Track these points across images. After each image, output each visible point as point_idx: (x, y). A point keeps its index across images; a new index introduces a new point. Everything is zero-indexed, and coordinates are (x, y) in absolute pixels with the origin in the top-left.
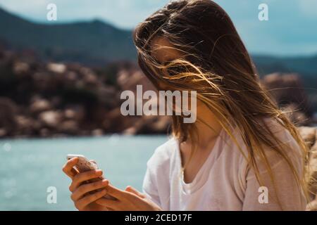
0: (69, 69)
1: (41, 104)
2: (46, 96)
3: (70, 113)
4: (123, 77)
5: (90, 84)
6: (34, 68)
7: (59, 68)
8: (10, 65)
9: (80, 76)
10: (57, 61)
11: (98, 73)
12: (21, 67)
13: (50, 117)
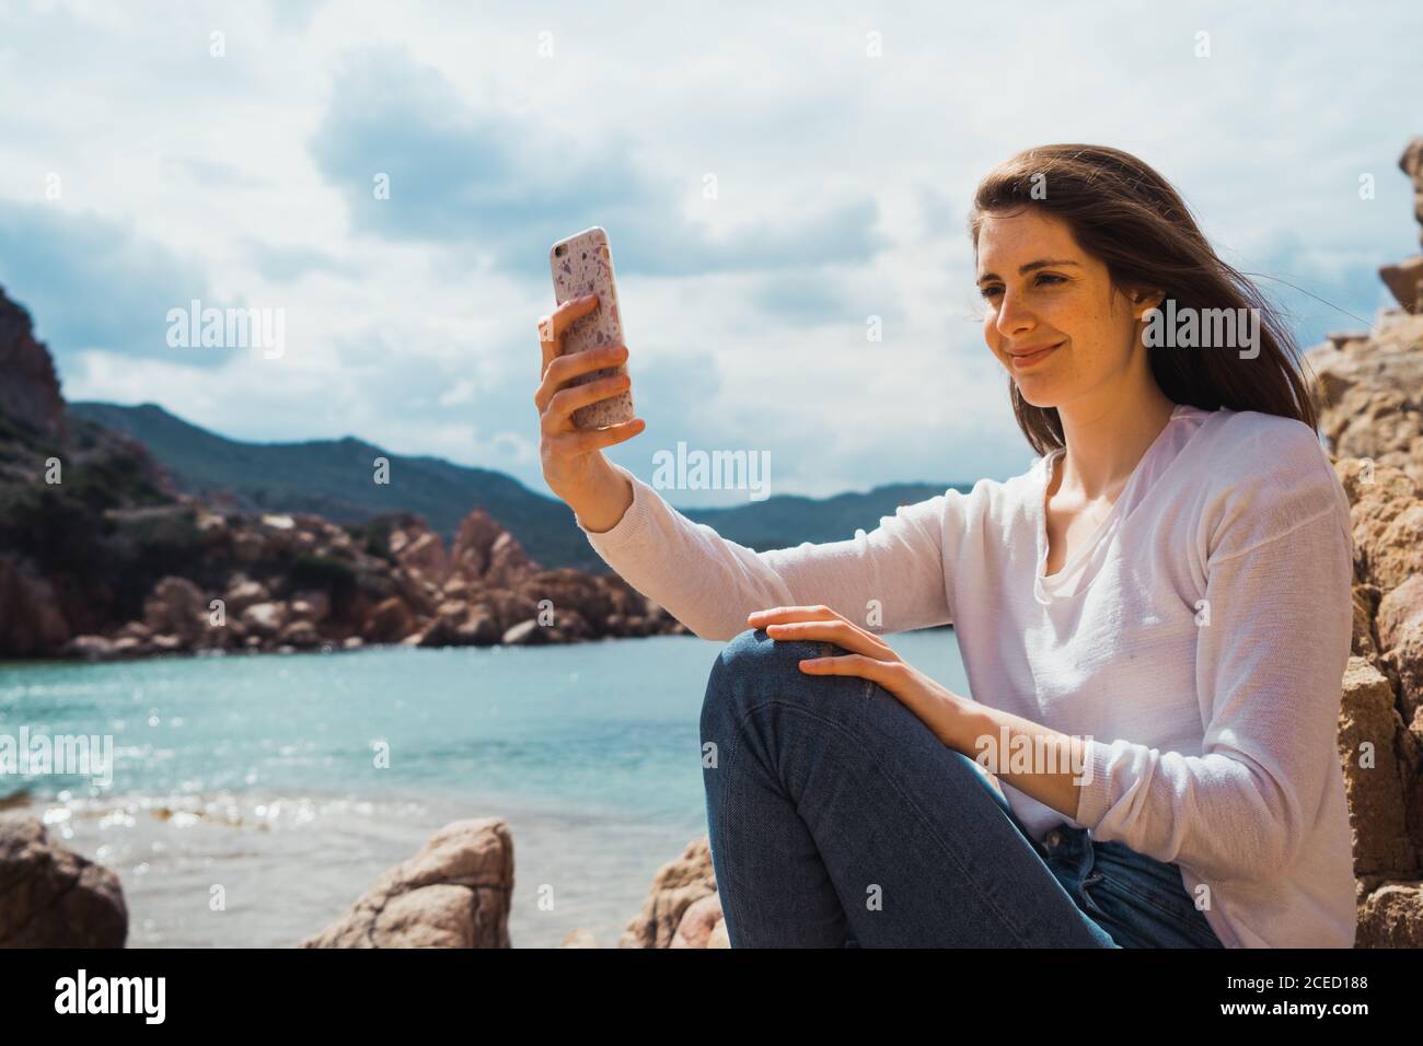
0: (301, 525)
1: (250, 588)
2: (254, 576)
3: (301, 606)
4: (398, 541)
5: (341, 552)
6: (234, 522)
7: (284, 522)
8: (191, 517)
9: (322, 537)
10: (279, 510)
11: (356, 535)
12: (210, 520)
13: (264, 613)
